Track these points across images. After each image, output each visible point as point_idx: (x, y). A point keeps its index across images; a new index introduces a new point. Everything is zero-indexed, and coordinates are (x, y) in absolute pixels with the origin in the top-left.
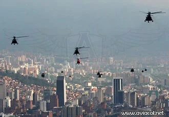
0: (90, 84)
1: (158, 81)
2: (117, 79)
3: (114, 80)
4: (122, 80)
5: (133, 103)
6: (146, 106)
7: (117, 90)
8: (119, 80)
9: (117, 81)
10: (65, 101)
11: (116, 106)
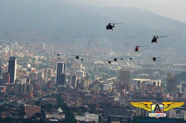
0: (29, 66)
1: (88, 67)
2: (60, 64)
3: (58, 63)
4: (64, 64)
5: (73, 85)
6: (85, 88)
7: (60, 73)
8: (62, 64)
9: (60, 65)
10: (15, 79)
11: (59, 86)
